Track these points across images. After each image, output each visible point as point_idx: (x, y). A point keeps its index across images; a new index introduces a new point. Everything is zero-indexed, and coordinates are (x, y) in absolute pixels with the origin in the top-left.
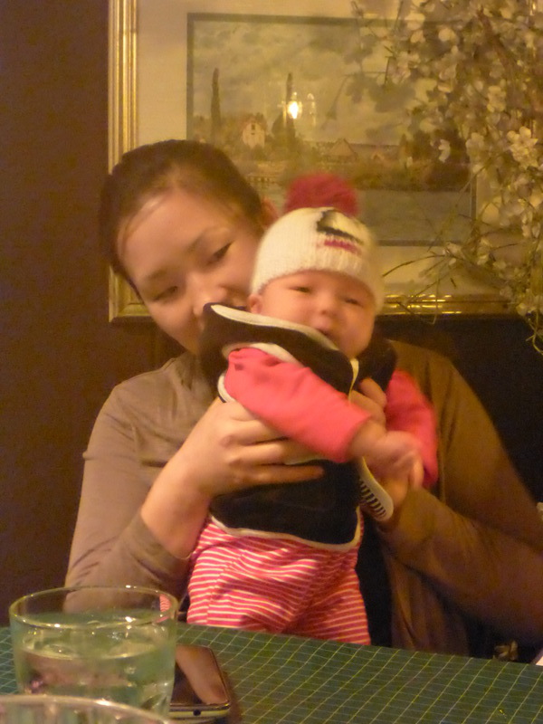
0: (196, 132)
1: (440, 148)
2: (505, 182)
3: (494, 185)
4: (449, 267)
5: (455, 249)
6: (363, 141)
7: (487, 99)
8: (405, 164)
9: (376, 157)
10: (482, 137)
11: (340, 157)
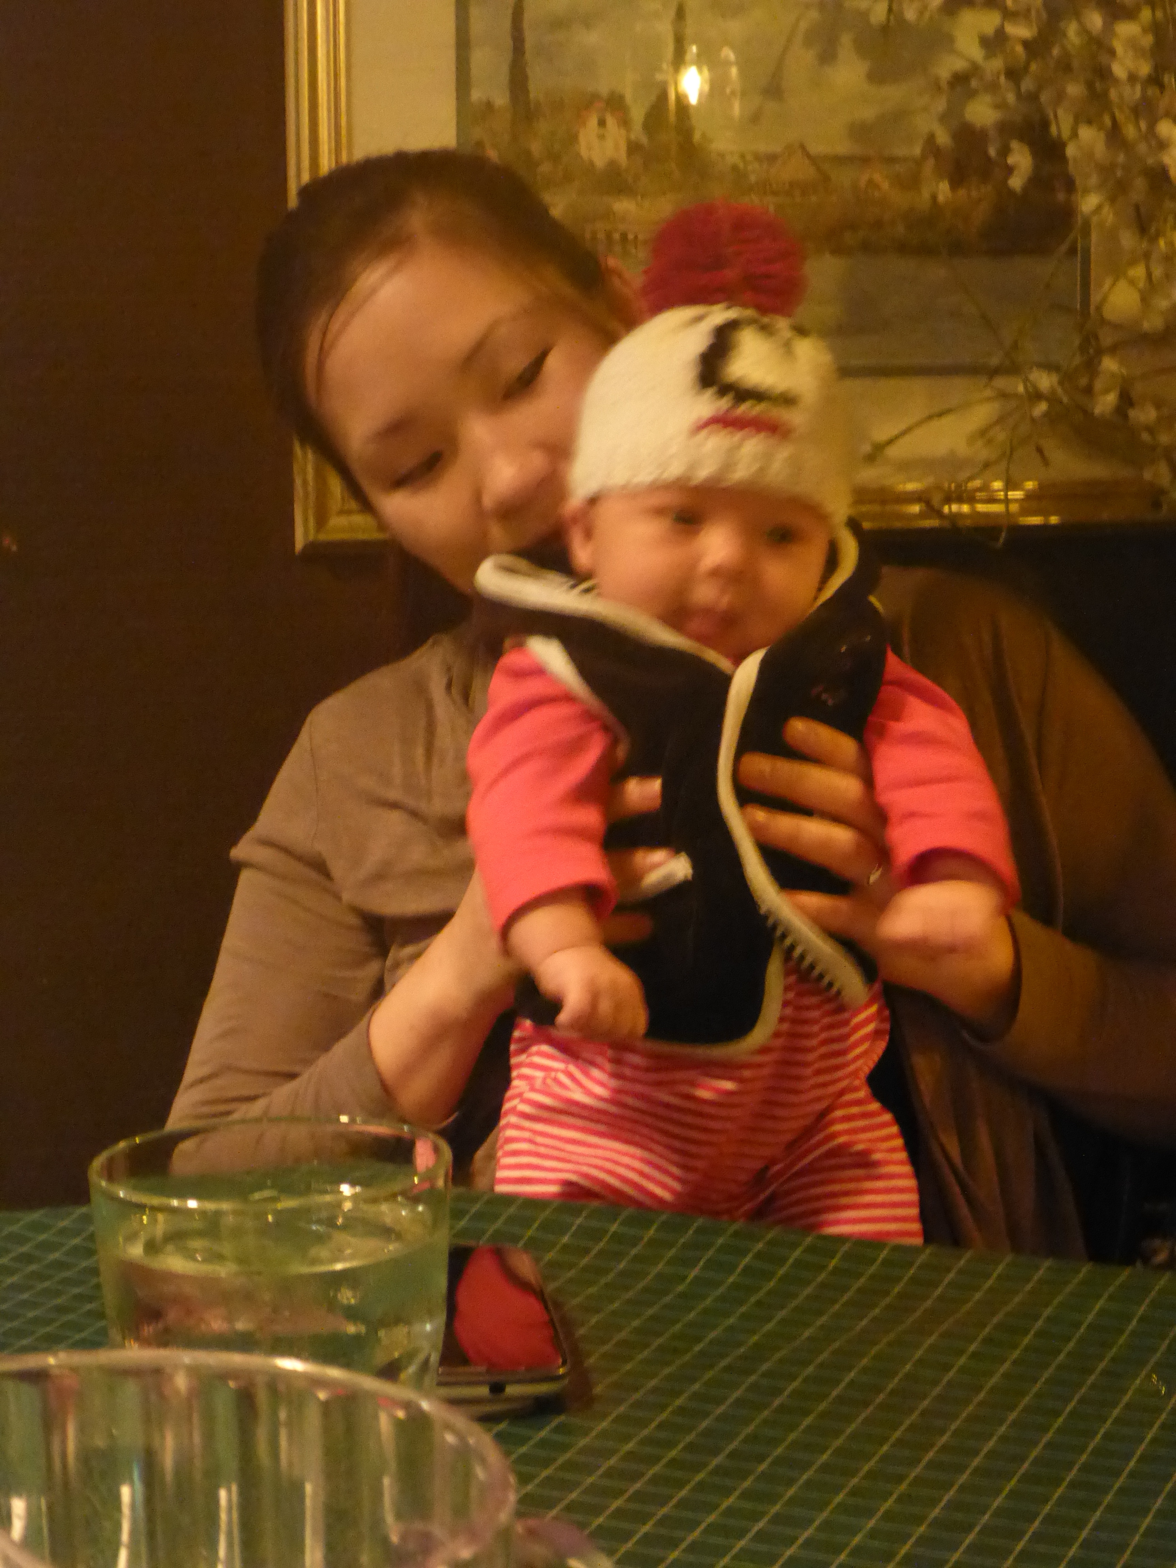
0: (477, 133)
1: (1010, 161)
2: (1153, 230)
3: (1128, 240)
4: (1033, 420)
5: (1045, 381)
6: (843, 147)
7: (1112, 53)
8: (934, 198)
9: (870, 182)
10: (1102, 135)
11: (792, 184)
